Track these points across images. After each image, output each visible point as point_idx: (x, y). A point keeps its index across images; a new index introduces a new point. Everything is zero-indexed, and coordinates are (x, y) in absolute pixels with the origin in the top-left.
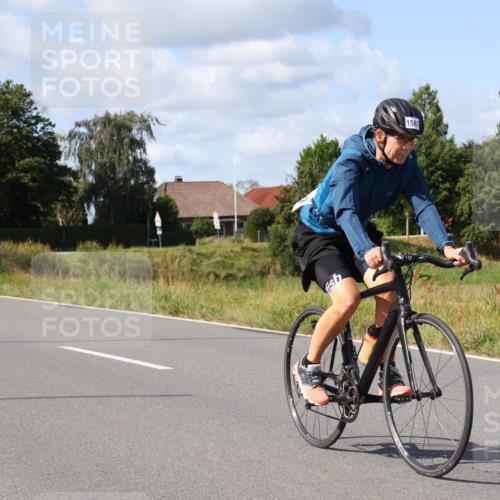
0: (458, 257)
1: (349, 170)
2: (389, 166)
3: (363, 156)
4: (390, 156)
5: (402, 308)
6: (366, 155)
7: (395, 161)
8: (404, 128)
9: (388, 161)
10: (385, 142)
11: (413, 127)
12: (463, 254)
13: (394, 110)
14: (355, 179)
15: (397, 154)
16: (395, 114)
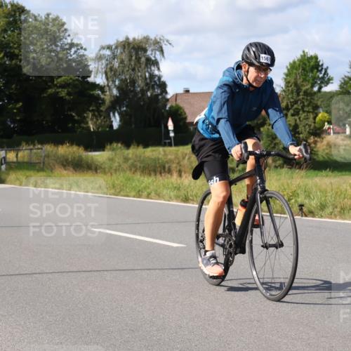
0: (297, 153)
1: (225, 91)
2: (251, 89)
3: (234, 82)
4: (251, 81)
5: (259, 187)
6: (236, 81)
7: (254, 84)
8: (259, 62)
9: (250, 85)
10: (248, 72)
11: (266, 61)
12: (300, 150)
13: (254, 49)
14: (228, 97)
15: (255, 80)
16: (254, 52)
